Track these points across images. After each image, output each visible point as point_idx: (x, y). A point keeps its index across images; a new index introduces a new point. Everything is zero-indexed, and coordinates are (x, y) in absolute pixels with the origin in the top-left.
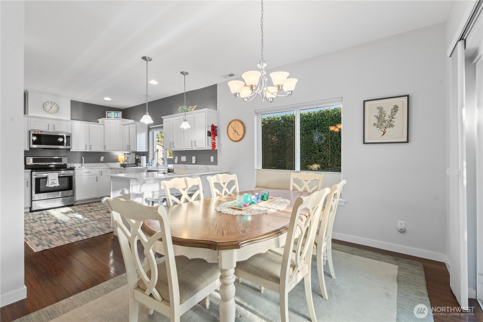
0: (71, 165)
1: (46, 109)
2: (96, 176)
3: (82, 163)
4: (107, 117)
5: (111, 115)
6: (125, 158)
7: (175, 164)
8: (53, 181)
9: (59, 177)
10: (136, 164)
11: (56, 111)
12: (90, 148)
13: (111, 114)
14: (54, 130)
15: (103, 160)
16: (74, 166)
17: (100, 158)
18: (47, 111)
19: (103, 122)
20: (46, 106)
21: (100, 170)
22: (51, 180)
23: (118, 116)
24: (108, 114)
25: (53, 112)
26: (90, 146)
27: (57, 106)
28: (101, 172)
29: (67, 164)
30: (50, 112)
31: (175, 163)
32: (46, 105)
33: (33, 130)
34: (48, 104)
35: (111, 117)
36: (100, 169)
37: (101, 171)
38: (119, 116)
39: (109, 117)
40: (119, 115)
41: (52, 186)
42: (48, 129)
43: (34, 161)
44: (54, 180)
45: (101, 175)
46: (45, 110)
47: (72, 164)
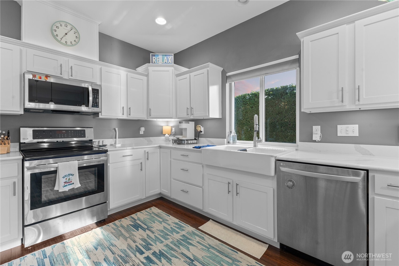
0: (99, 142)
1: (57, 35)
2: (141, 161)
3: (116, 138)
4: (152, 63)
5: (157, 60)
6: (172, 130)
7: (315, 141)
8: (68, 178)
9: (80, 168)
10: (195, 139)
11: (75, 41)
12: (129, 113)
13: (157, 58)
14: (72, 76)
15: (143, 133)
16: (104, 144)
17: (139, 130)
18: (59, 38)
19: (147, 70)
20: (57, 29)
21: (145, 151)
22: (64, 177)
23: (168, 61)
24: (153, 57)
25: (69, 43)
26: (129, 110)
27: (76, 32)
28: (146, 154)
29: (93, 140)
30: (63, 41)
31: (314, 139)
32: (57, 27)
33: (29, 72)
34: (61, 25)
35: (157, 62)
36: (145, 149)
37: (148, 153)
38: (170, 61)
39: (154, 63)
40: (170, 59)
41: (67, 189)
42: (61, 74)
43: (36, 135)
44: (71, 176)
45: (148, 159)
46: (55, 37)
47: (101, 140)
